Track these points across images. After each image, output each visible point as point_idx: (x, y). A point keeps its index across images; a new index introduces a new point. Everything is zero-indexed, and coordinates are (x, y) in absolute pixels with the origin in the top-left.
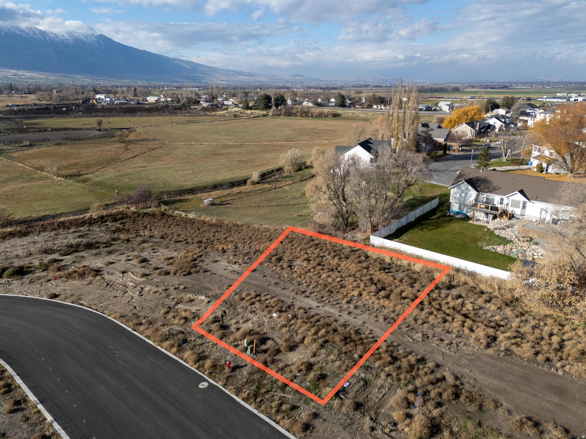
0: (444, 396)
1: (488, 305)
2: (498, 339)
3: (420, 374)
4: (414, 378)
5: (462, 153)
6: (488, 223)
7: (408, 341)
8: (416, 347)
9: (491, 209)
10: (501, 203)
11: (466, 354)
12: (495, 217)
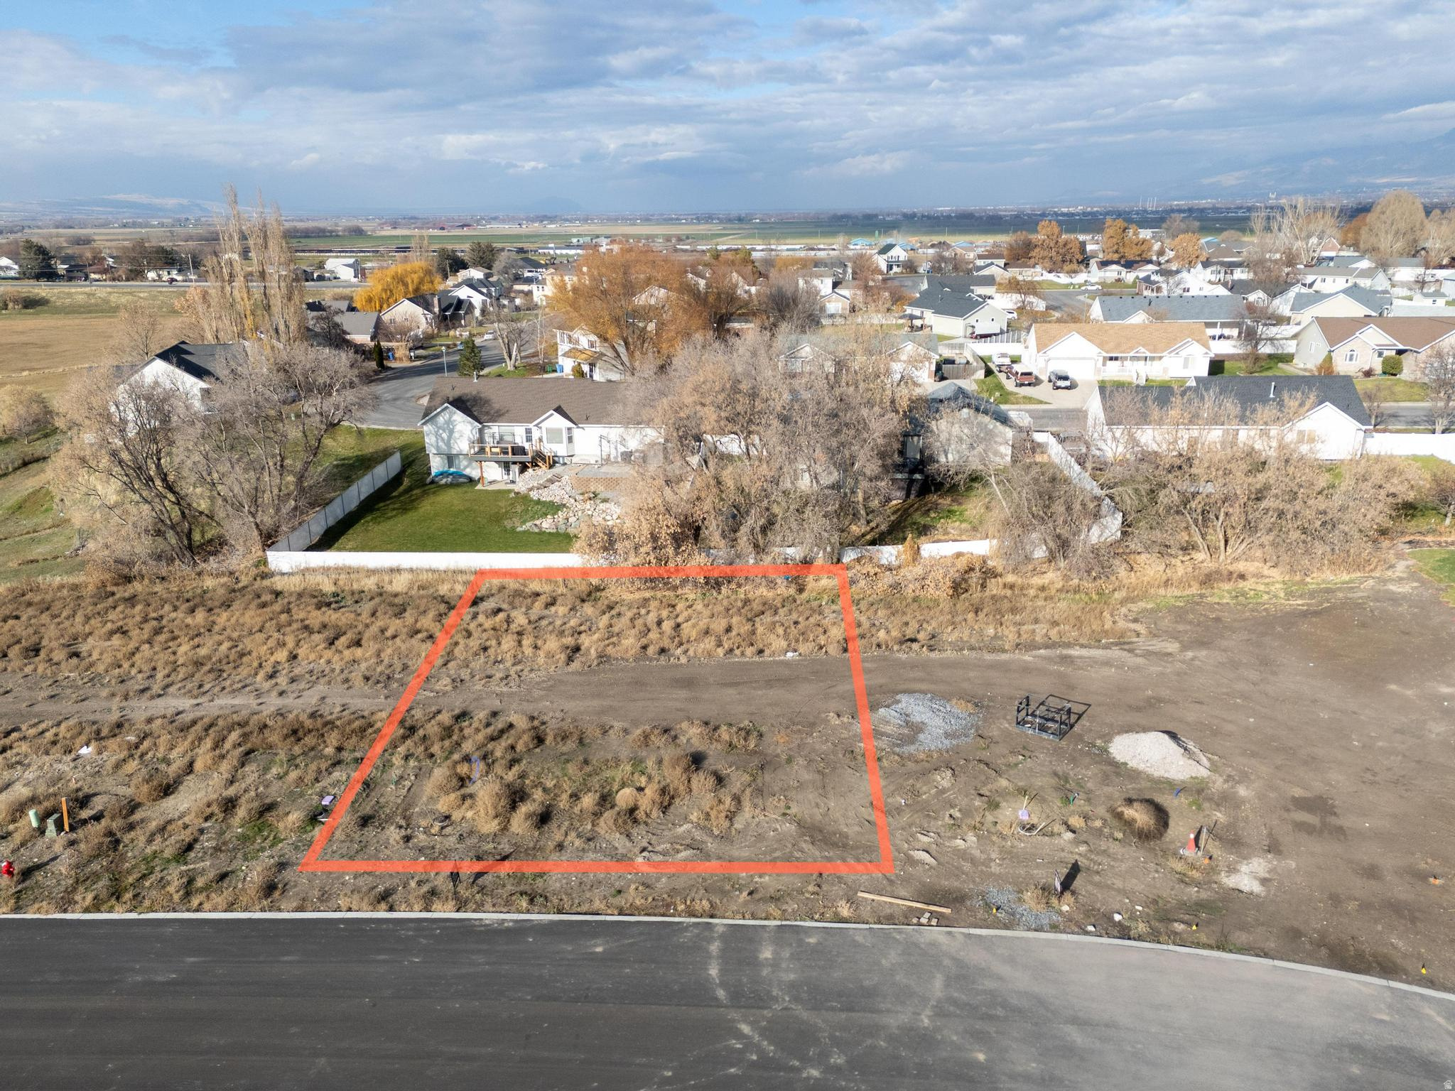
0: (519, 748)
1: (553, 609)
2: (583, 648)
3: (466, 735)
4: (458, 744)
5: (418, 363)
6: (513, 482)
7: (429, 697)
8: (443, 701)
9: (513, 454)
10: (529, 439)
11: (538, 683)
12: (524, 468)
